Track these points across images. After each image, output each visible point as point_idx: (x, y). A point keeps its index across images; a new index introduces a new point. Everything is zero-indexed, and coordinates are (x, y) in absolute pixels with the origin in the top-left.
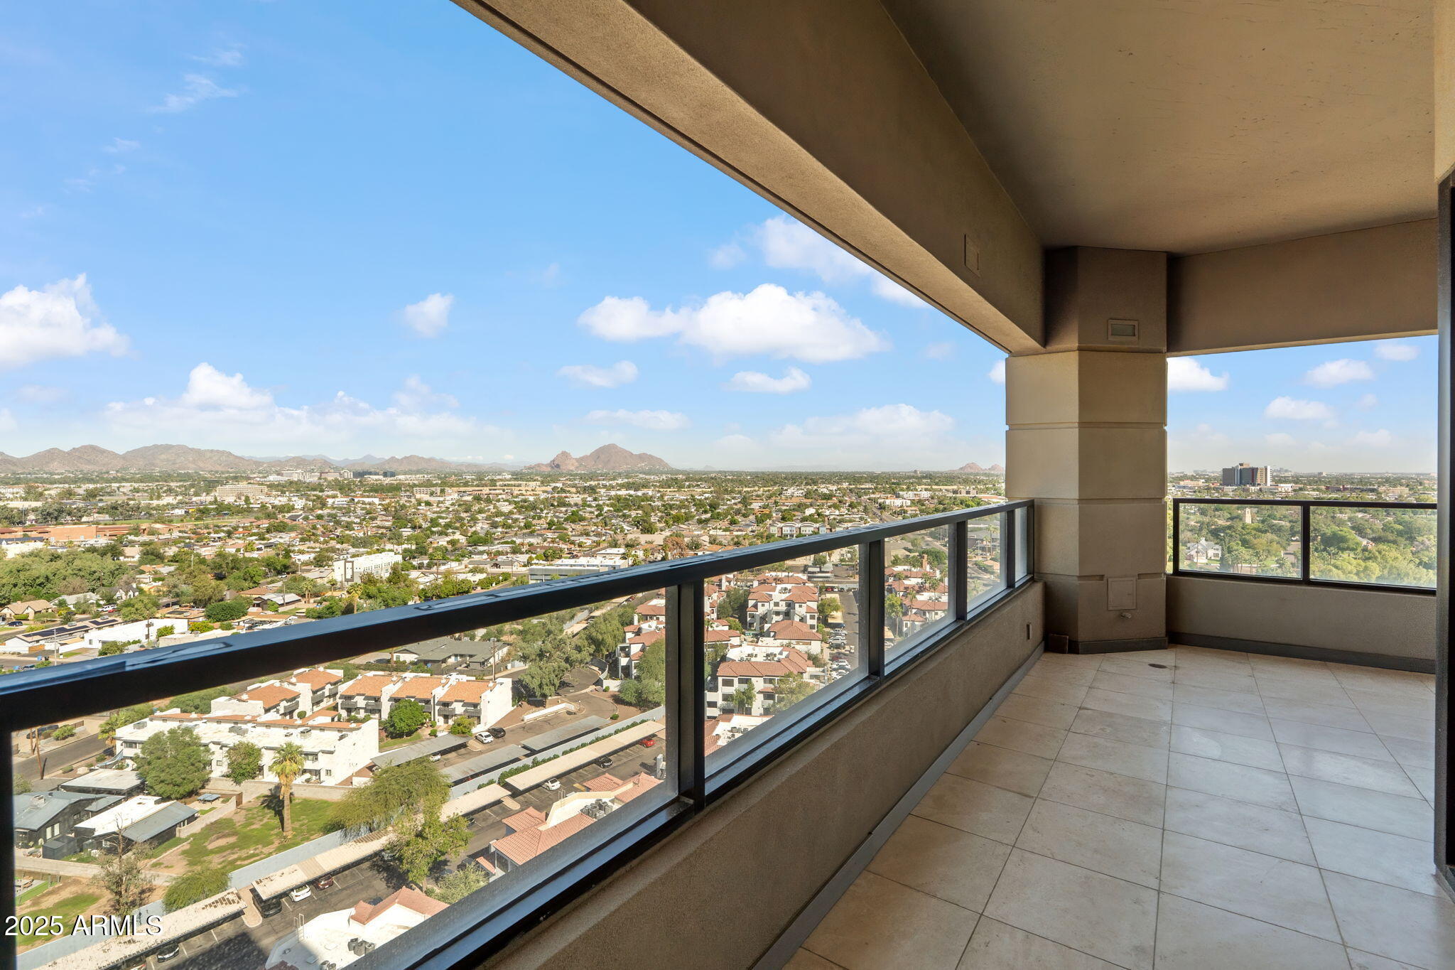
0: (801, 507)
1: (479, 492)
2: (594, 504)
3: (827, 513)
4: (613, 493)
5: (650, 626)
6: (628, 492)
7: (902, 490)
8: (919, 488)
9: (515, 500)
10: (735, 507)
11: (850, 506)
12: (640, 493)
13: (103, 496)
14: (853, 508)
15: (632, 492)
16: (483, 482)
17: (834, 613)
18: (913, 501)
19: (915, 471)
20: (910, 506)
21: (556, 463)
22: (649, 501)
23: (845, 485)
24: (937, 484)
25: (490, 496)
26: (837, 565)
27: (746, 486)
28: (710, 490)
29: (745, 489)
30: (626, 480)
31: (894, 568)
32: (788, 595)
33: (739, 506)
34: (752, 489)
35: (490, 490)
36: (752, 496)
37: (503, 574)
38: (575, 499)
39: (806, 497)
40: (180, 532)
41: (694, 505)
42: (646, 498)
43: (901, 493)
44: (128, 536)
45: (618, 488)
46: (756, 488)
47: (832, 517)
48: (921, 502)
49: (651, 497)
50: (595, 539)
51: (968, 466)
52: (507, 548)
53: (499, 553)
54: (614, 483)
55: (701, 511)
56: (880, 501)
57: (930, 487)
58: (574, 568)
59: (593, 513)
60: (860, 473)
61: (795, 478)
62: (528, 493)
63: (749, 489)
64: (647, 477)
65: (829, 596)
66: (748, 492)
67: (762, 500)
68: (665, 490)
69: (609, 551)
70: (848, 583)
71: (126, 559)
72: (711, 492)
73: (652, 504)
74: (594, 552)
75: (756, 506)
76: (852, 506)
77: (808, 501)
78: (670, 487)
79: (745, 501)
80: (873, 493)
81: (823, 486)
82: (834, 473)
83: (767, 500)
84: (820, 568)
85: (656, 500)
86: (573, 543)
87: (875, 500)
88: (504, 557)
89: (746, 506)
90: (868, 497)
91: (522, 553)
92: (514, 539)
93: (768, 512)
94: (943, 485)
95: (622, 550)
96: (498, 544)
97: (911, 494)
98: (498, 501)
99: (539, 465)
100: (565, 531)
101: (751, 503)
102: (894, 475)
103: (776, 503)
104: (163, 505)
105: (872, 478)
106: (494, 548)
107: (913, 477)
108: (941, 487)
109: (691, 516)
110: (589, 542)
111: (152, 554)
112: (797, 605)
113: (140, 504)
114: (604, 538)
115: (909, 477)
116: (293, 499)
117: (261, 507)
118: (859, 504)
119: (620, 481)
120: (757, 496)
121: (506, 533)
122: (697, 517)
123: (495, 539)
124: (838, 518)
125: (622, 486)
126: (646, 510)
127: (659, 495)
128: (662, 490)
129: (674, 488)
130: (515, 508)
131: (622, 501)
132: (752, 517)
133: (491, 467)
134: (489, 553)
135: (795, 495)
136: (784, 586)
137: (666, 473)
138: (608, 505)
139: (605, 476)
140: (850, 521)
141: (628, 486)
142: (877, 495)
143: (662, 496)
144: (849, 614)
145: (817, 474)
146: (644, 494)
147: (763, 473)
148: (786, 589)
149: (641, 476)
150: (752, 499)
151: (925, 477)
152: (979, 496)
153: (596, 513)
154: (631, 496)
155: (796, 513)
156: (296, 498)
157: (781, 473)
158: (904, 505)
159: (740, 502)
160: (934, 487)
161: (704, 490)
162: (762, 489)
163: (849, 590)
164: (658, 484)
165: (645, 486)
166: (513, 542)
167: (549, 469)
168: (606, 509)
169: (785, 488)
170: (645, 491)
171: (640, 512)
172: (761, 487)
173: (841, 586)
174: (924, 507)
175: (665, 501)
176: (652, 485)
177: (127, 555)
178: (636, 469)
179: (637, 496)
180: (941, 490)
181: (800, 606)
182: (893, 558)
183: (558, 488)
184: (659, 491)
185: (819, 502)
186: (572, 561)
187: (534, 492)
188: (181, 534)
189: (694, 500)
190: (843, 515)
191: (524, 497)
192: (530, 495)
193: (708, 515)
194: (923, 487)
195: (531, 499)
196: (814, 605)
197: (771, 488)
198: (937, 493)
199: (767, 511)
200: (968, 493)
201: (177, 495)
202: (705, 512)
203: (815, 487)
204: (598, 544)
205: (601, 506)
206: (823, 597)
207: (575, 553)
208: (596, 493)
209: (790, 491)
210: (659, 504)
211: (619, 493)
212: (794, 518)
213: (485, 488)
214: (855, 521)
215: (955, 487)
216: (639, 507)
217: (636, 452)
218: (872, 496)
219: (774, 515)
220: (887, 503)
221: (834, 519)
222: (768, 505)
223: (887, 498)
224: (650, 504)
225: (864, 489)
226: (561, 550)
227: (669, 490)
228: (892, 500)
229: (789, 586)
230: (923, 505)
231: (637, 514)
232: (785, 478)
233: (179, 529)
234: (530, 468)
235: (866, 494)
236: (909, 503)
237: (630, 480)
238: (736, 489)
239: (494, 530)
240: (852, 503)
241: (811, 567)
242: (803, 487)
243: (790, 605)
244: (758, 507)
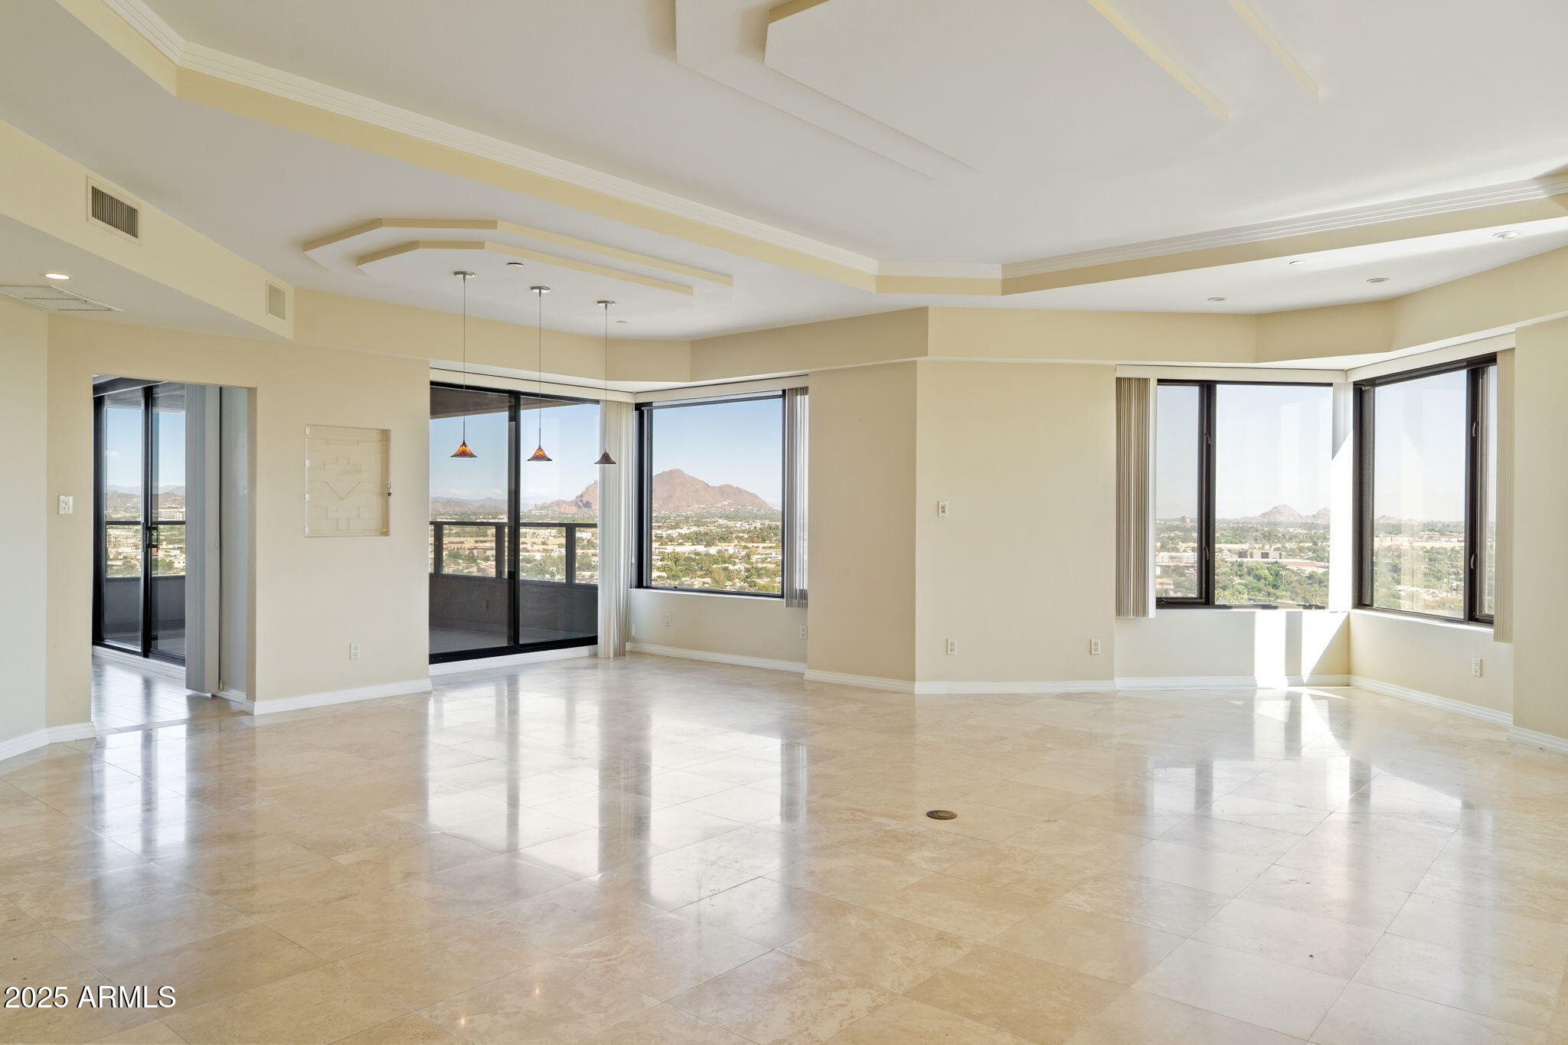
1: (459, 546)
4: (669, 549)
6: (693, 548)
8: (1182, 546)
12: (713, 550)
15: (701, 548)
19: (1183, 519)
21: (585, 500)
22: (724, 562)
25: (475, 551)
30: (695, 529)
35: (476, 542)
42: (721, 558)
45: (680, 541)
49: (731, 556)
51: (1276, 510)
54: (674, 533)
62: (536, 547)
64: (731, 523)
68: (756, 545)
73: (731, 567)
78: (764, 541)
85: (737, 561)
94: (1225, 542)
99: (559, 503)
107: (1177, 528)
116: (173, 553)
117: (124, 564)
119: (684, 531)
125: (687, 538)
126: (717, 577)
127: (743, 553)
128: (750, 545)
129: (771, 542)
131: (682, 562)
133: (481, 506)
137: (762, 518)
138: (659, 569)
139: (664, 522)
141: (696, 538)
143: (748, 556)
146: (719, 552)
149: (721, 521)
152: (1283, 561)
154: (697, 554)
156: (178, 552)
164: (746, 536)
165: (723, 539)
167: (574, 509)
168: (655, 574)
170: (722, 546)
171: (708, 580)
174: (1183, 578)
175: (752, 563)
176: (737, 537)
178: (713, 510)
179: (707, 555)
183: (583, 540)
184: (745, 547)
187: (545, 547)
191: (527, 554)
192: (539, 551)
195: (538, 556)
200: (1265, 555)
210: (740, 566)
211: (679, 549)
213: (469, 539)
215: (1246, 546)
216: (709, 573)
217: (715, 482)
224: (726, 569)
227: (761, 545)
230: (1183, 575)
231: (704, 583)
234: (543, 508)
237: (702, 529)
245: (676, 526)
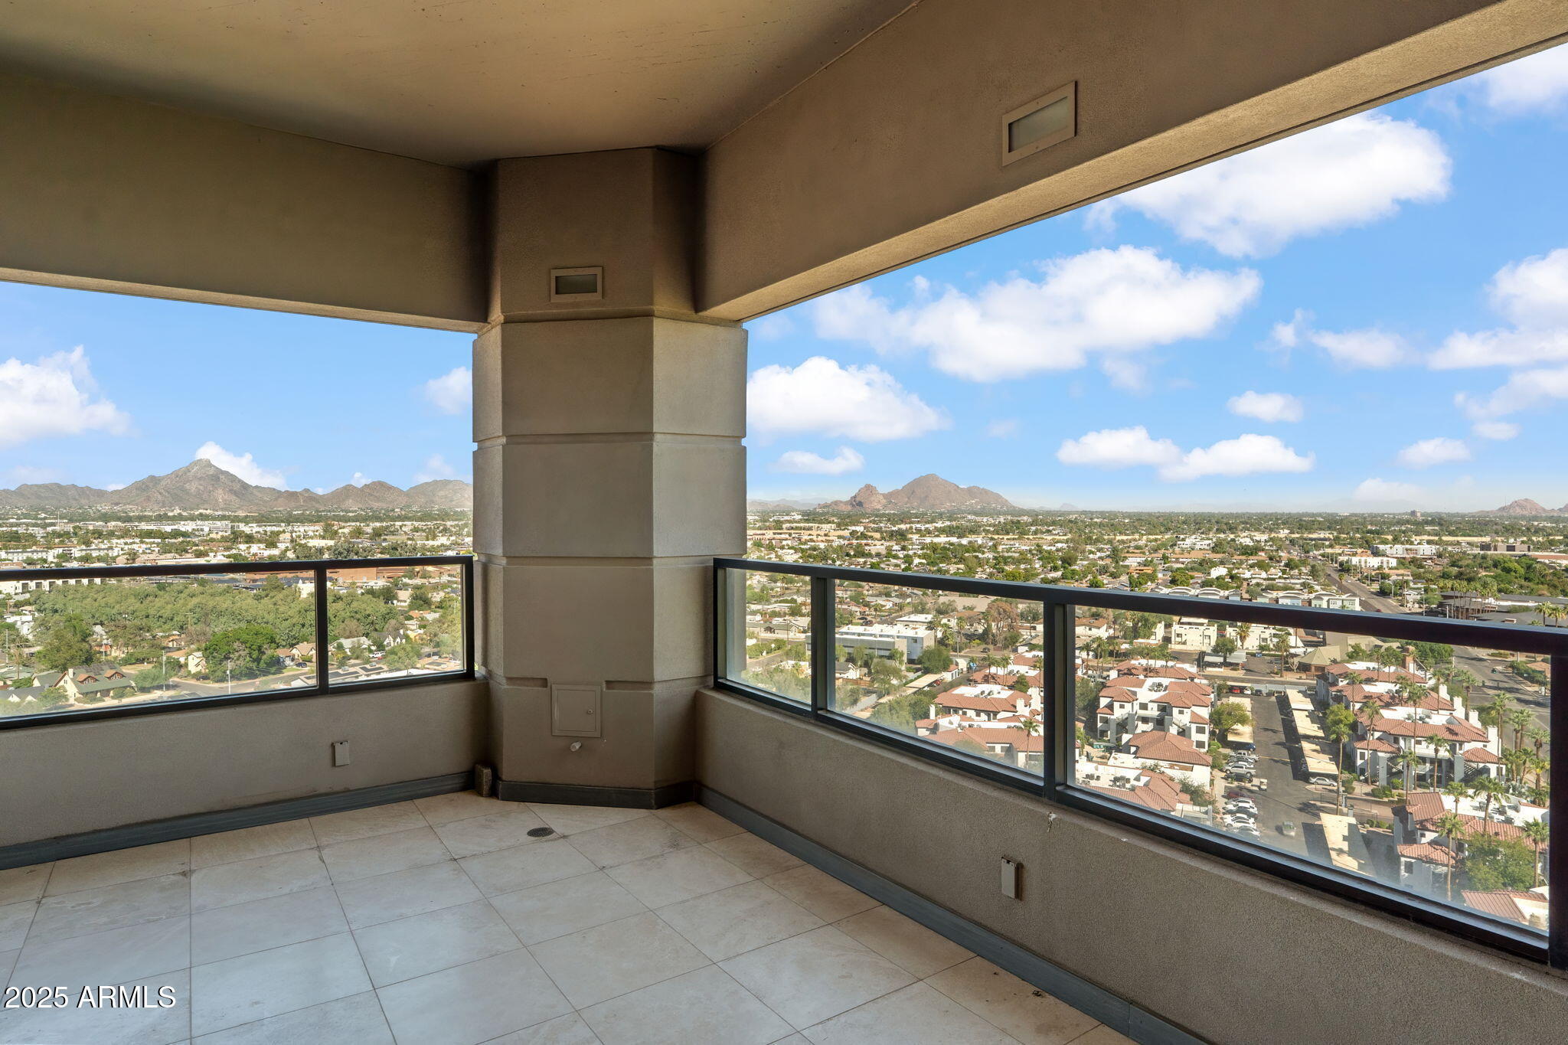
0: (1204, 565)
1: (761, 537)
2: (901, 554)
3: (1247, 575)
4: (928, 540)
5: (951, 723)
6: (947, 539)
7: (1385, 542)
8: (1416, 539)
9: (803, 547)
10: (1100, 562)
11: (1287, 565)
12: (964, 541)
13: (387, 535)
14: (1292, 569)
15: (954, 540)
16: (768, 524)
17: (1238, 727)
18: (1402, 562)
19: (1413, 513)
20: (1396, 568)
21: (857, 500)
23: (1283, 533)
24: (1451, 534)
26: (1253, 655)
27: (1121, 533)
28: (1065, 538)
29: (1119, 538)
30: (948, 523)
31: (1348, 665)
32: (1162, 693)
33: (1108, 561)
34: (1130, 537)
36: (1129, 547)
37: (776, 641)
38: (878, 547)
39: (1214, 550)
40: (449, 575)
41: (1039, 559)
42: (973, 548)
43: (1382, 547)
44: (403, 578)
45: (936, 533)
46: (1137, 536)
47: (1254, 581)
48: (1416, 563)
49: (980, 546)
50: (897, 601)
52: (784, 607)
53: (775, 614)
54: (930, 526)
55: (1049, 566)
56: (1341, 558)
57: (1436, 538)
58: (862, 637)
59: (899, 566)
60: (1313, 515)
61: (1199, 523)
63: (1125, 538)
64: (978, 519)
65: (1233, 700)
66: (1123, 542)
67: (1144, 553)
68: (1001, 537)
69: (913, 617)
70: (1271, 682)
71: (399, 604)
72: (1067, 542)
74: (894, 619)
75: (1133, 562)
76: (1290, 565)
77: (1217, 557)
79: (1115, 555)
80: (1331, 546)
81: (1245, 534)
82: (1266, 515)
83: (1150, 553)
84: (1225, 658)
85: (986, 550)
86: (867, 605)
87: (1332, 558)
88: (781, 620)
89: (1117, 562)
90: (1321, 552)
91: (803, 615)
92: (795, 597)
93: (1149, 572)
94: (1462, 535)
95: (929, 617)
96: (776, 602)
97: (1399, 550)
98: (782, 548)
99: (836, 503)
100: (860, 589)
101: (1126, 558)
102: (1373, 519)
103: (1165, 558)
104: (438, 546)
105: (1332, 522)
106: (770, 608)
107: (1408, 522)
108: (1460, 539)
109: (1033, 575)
110: (889, 605)
111: (421, 598)
112: (1175, 711)
113: (417, 544)
114: (909, 600)
115: (1400, 522)
118: (1304, 563)
119: (939, 525)
120: (1137, 547)
121: (787, 589)
122: (1042, 576)
123: (773, 596)
124: (1265, 583)
125: (941, 531)
126: (970, 565)
128: (996, 537)
129: (1013, 534)
130: (801, 558)
131: (939, 551)
132: (1124, 578)
133: (778, 505)
134: (763, 614)
135: (1198, 547)
136: (1157, 680)
137: (1004, 513)
138: (919, 557)
139: (922, 517)
140: (1285, 588)
141: (949, 531)
142: (1337, 550)
143: (995, 546)
144: (1266, 730)
145: (1237, 516)
146: (970, 542)
147: (1150, 514)
148: (1160, 685)
149: (969, 517)
150: (1128, 552)
151: (1427, 523)
153: (903, 566)
154: (952, 544)
155: (1196, 574)
157: (1178, 515)
158: (1385, 565)
159: (1108, 556)
160: (1444, 538)
161: (1057, 537)
162: (1145, 537)
163: (1270, 694)
164: (991, 529)
165: (973, 531)
166: (794, 601)
167: (849, 508)
168: (917, 561)
169: (1182, 536)
170: (973, 537)
171: (962, 566)
172: (1143, 535)
173: (1257, 687)
174: (1422, 570)
175: (998, 552)
177: (400, 599)
178: (963, 508)
179: (960, 545)
180: (1459, 543)
181: (1181, 712)
182: (1350, 649)
185: (1236, 558)
186: (860, 629)
188: (449, 579)
189: (1041, 552)
190: (1274, 579)
191: (813, 544)
192: (821, 541)
193: (1058, 574)
194: (1426, 537)
195: (822, 546)
196: (1205, 713)
197: (1159, 537)
198: (1450, 548)
199: (1148, 570)
200: (1509, 548)
201: (451, 536)
202: (1055, 569)
203: (1232, 536)
204: (901, 607)
205: (911, 557)
206: (1224, 700)
207: (869, 618)
208: (906, 539)
209: (1189, 541)
210: (990, 555)
211: (936, 540)
212: (1191, 581)
213: (768, 532)
214: (1293, 589)
216: (962, 560)
217: (964, 484)
218: (1329, 551)
219: (1160, 575)
220: (1354, 563)
221: (1258, 584)
222: (1151, 561)
223: (1355, 554)
225: (1314, 539)
226: (851, 614)
228: (1363, 559)
229: (1165, 681)
230: (1422, 567)
231: (958, 569)
232: (1184, 522)
233: (448, 573)
235: (1317, 547)
236: (1394, 563)
237: (954, 523)
238: (1106, 537)
239: (773, 584)
240: (1290, 560)
241: (1209, 655)
242: (1211, 536)
243: (1165, 709)
244: (1136, 564)
245: (932, 522)
